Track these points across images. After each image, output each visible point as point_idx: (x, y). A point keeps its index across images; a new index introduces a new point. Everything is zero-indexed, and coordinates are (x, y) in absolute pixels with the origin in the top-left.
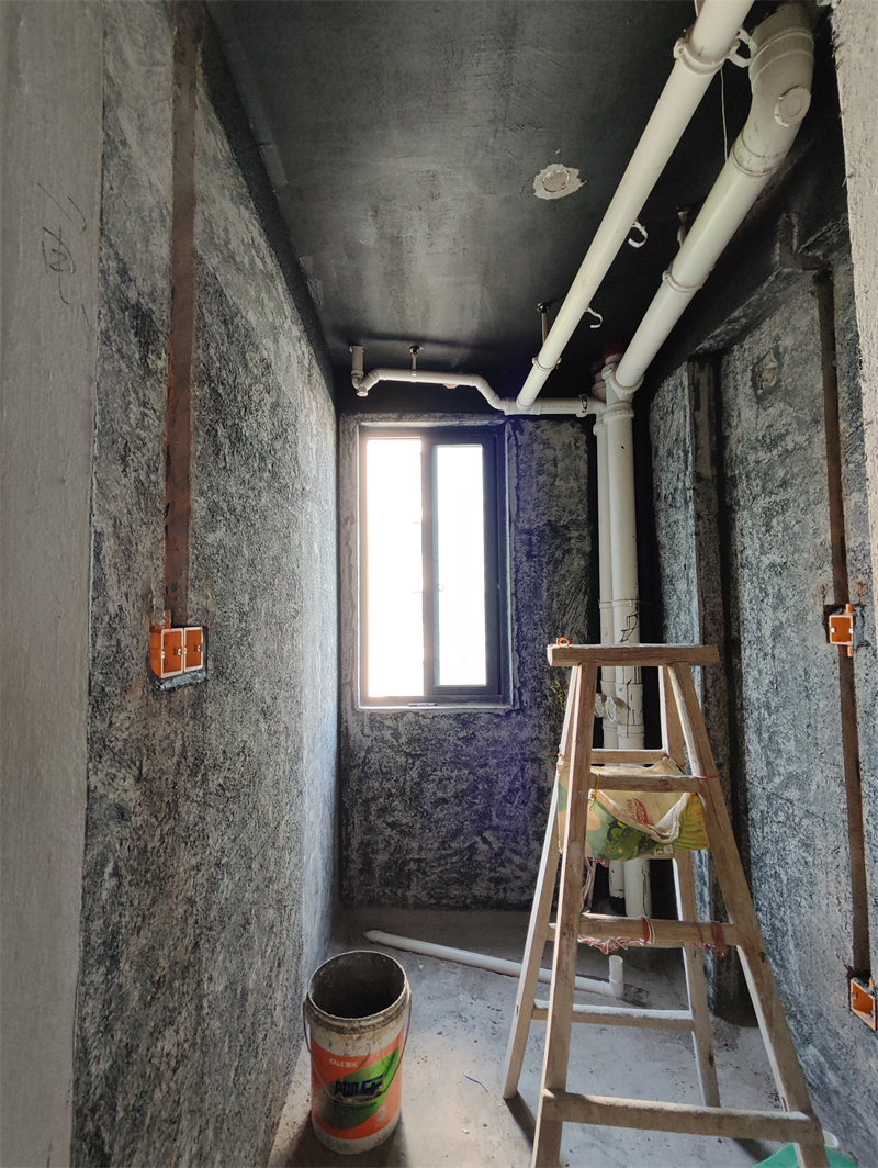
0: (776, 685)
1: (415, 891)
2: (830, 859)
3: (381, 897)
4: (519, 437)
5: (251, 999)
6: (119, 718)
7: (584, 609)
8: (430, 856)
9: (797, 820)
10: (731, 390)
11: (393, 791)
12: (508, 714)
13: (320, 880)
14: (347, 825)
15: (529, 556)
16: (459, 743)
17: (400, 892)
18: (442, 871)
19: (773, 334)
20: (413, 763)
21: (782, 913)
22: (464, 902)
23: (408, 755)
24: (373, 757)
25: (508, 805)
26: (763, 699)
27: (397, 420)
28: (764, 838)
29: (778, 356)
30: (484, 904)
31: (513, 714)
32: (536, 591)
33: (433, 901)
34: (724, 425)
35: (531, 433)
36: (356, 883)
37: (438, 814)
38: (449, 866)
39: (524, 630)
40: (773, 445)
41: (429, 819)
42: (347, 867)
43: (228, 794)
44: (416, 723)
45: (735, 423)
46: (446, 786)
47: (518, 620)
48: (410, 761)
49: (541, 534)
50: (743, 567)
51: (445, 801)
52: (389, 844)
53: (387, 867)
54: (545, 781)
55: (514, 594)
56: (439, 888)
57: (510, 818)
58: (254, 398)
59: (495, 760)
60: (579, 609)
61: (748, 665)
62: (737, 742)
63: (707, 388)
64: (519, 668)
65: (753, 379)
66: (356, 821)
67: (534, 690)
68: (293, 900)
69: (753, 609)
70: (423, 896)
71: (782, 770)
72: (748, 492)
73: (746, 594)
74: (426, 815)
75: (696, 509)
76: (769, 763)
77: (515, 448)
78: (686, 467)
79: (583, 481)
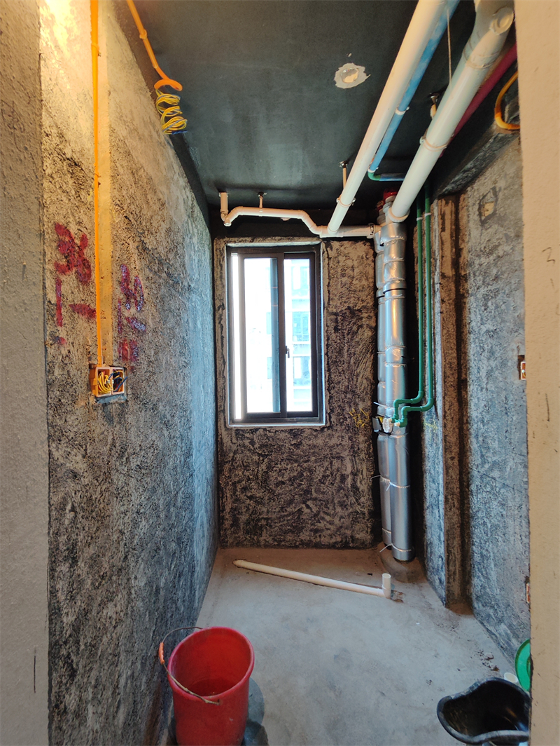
0: (488, 407)
1: (265, 537)
2: (516, 512)
3: (245, 540)
4: (330, 251)
5: (162, 592)
6: (71, 419)
7: (371, 363)
8: (274, 516)
9: (498, 489)
10: (465, 217)
11: (251, 477)
12: (322, 429)
13: (206, 529)
14: (223, 498)
15: (336, 329)
16: (291, 447)
17: (256, 537)
18: (281, 525)
19: (493, 179)
20: (263, 460)
21: (487, 546)
22: (295, 544)
23: (259, 455)
24: (238, 456)
25: (322, 485)
26: (480, 416)
27: (251, 242)
28: (478, 501)
29: (495, 194)
30: (307, 545)
31: (326, 430)
32: (340, 352)
33: (276, 543)
34: (460, 241)
35: (337, 250)
36: (229, 532)
37: (278, 491)
38: (285, 522)
39: (333, 376)
40: (491, 253)
41: (273, 494)
42: (223, 523)
43: (143, 471)
44: (265, 435)
45: (466, 240)
46: (284, 474)
47: (329, 370)
48: (261, 458)
49: (344, 315)
50: (470, 333)
51: (283, 483)
52: (248, 509)
53: (248, 523)
54: (345, 470)
55: (327, 354)
56: (280, 535)
57: (323, 493)
58: (153, 224)
59: (314, 458)
60: (368, 364)
61: (471, 396)
62: (463, 444)
63: (450, 217)
64: (329, 401)
65: (479, 209)
66: (228, 495)
67: (338, 414)
68: (188, 539)
69: (475, 360)
70: (270, 540)
71: (490, 460)
72: (474, 284)
73: (471, 351)
74: (271, 491)
75: (441, 296)
76: (482, 456)
77: (327, 259)
78: (436, 269)
79: (371, 280)
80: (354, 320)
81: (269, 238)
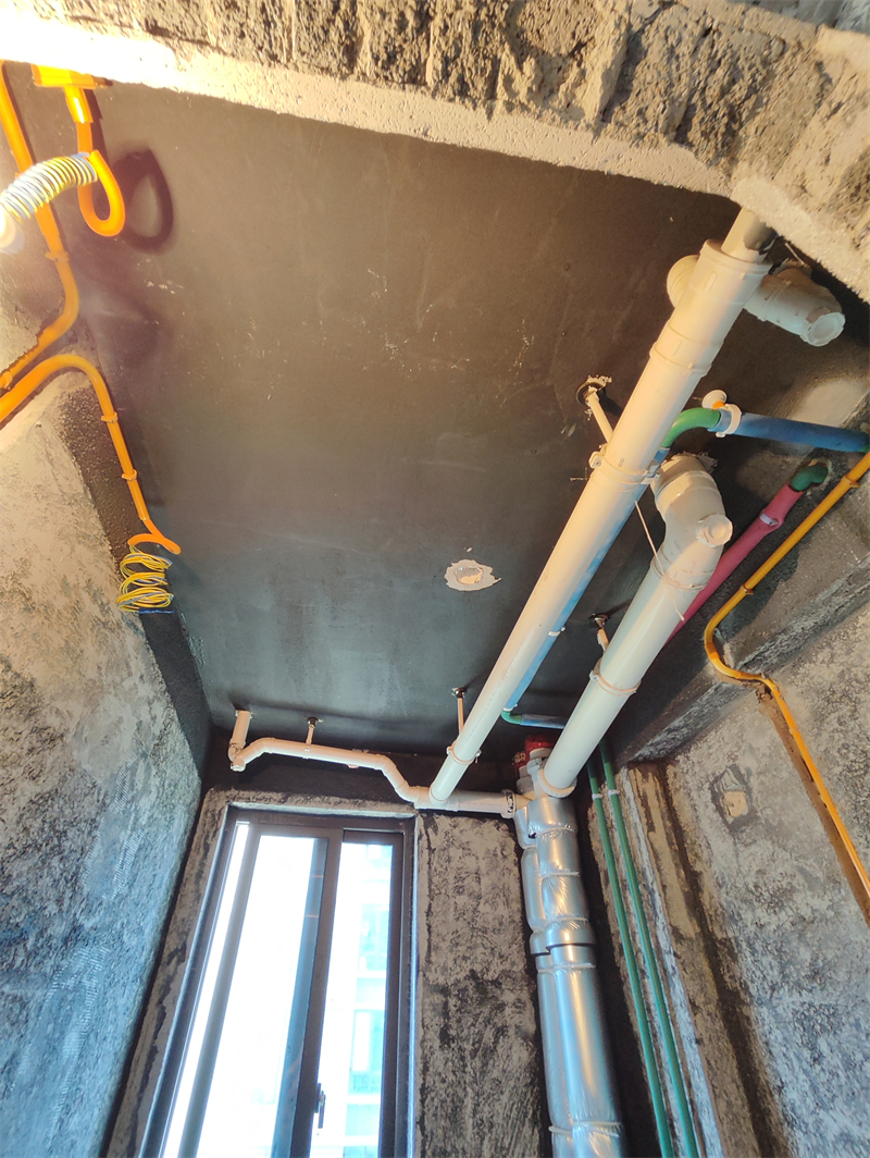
4: (432, 836)
10: (688, 810)
19: (726, 750)
34: (690, 856)
35: (447, 833)
40: (777, 903)
45: (704, 856)
63: (656, 802)
65: (714, 799)
72: (759, 974)
77: (426, 852)
78: (656, 915)
79: (516, 906)
80: (486, 1010)
81: (318, 799)
